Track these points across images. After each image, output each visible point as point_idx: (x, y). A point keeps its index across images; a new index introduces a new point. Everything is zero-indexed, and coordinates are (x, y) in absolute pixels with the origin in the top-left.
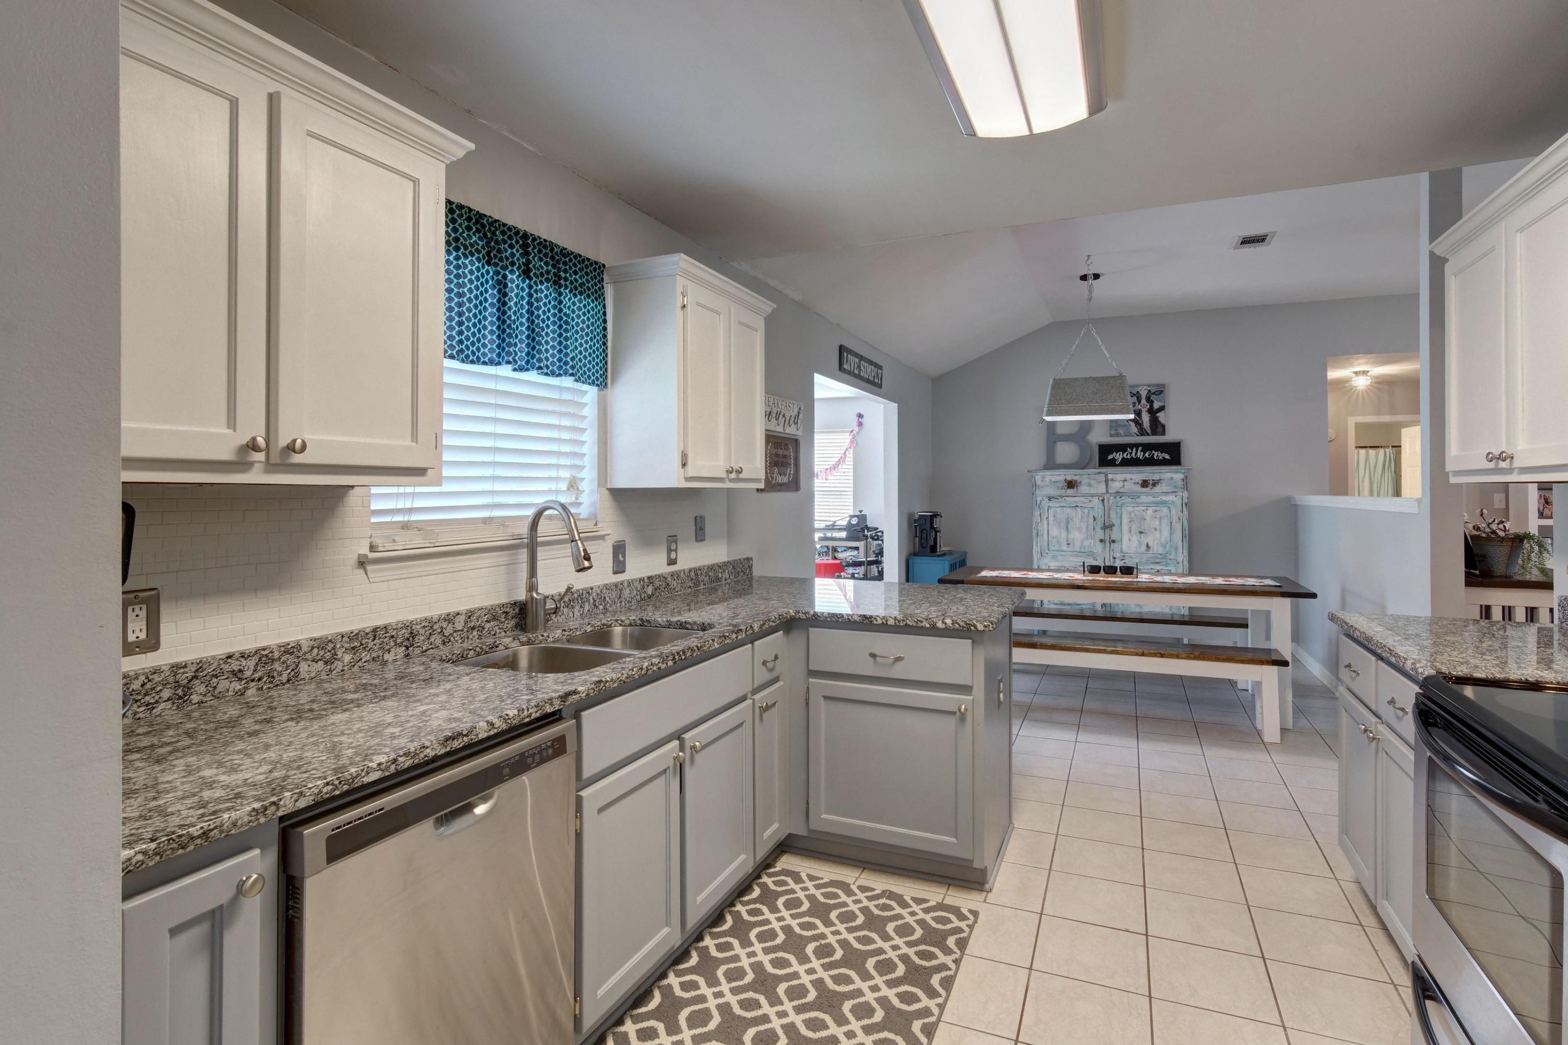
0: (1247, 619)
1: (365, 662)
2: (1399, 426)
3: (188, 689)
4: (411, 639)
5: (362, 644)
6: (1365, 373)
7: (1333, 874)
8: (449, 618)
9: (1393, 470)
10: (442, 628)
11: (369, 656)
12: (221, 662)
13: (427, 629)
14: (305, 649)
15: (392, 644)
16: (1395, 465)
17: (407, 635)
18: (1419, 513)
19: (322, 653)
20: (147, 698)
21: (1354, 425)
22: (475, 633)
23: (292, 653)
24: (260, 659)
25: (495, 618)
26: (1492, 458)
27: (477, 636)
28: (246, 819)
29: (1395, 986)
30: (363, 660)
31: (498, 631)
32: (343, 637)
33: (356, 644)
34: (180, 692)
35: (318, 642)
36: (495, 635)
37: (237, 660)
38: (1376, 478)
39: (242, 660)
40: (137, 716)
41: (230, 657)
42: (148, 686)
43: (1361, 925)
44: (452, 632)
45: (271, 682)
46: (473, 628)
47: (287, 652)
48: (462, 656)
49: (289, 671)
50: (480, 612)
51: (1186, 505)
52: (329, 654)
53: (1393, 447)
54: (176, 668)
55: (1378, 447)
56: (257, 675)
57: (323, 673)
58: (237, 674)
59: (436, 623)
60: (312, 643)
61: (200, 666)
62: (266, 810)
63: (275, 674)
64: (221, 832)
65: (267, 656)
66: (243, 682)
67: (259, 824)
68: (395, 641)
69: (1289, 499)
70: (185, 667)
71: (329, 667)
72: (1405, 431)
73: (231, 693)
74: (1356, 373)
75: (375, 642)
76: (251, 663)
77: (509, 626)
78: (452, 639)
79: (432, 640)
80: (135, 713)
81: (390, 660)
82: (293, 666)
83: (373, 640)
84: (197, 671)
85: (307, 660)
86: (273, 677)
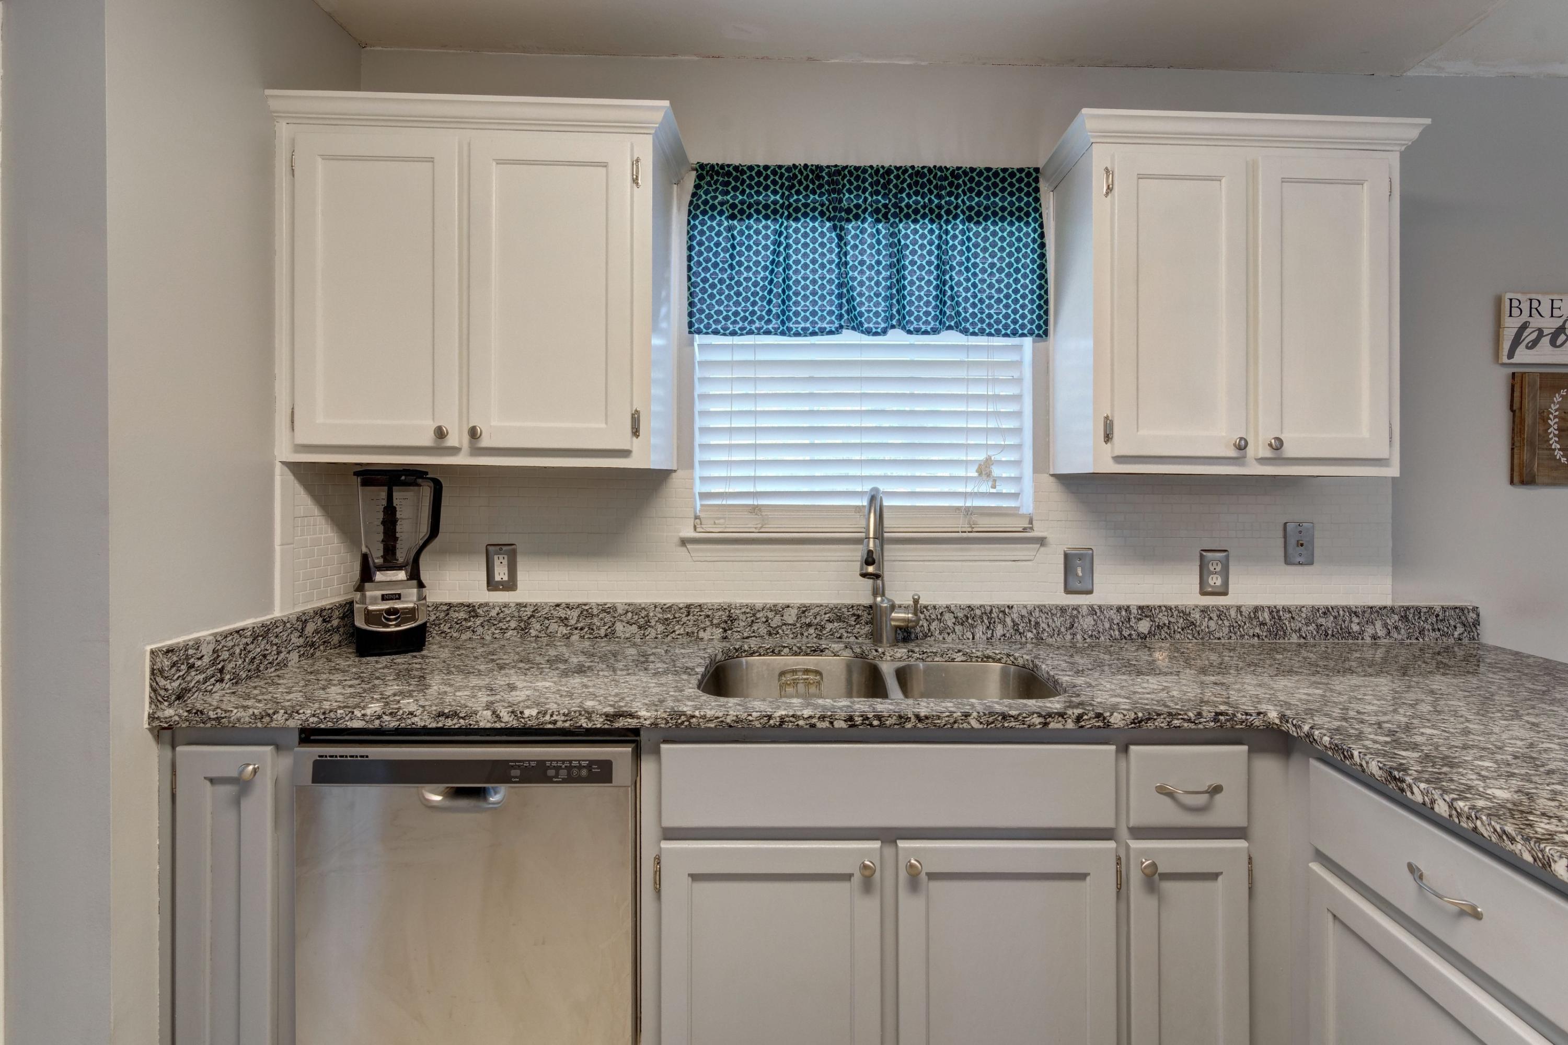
1: (679, 635)
3: (528, 624)
4: (729, 622)
5: (676, 618)
8: (778, 610)
10: (767, 617)
11: (682, 630)
12: (552, 608)
13: (749, 615)
14: (620, 611)
15: (708, 623)
17: (724, 618)
19: (636, 617)
20: (501, 624)
22: (811, 630)
23: (609, 613)
24: (582, 613)
25: (839, 619)
27: (814, 635)
28: (247, 719)
30: (677, 633)
31: (845, 635)
32: (655, 607)
33: (669, 616)
34: (522, 625)
35: (632, 607)
36: (840, 638)
37: (564, 609)
39: (568, 610)
40: (495, 636)
41: (558, 605)
42: (501, 615)
44: (780, 624)
45: (591, 634)
46: (809, 625)
47: (604, 611)
48: (773, 652)
49: (606, 627)
50: (818, 609)
52: (642, 620)
54: (519, 605)
56: (580, 625)
57: (637, 636)
58: (564, 621)
59: (759, 611)
60: (627, 607)
61: (536, 608)
62: (262, 718)
63: (595, 628)
64: (229, 722)
65: (587, 610)
66: (569, 628)
67: (256, 727)
68: (712, 622)
70: (525, 606)
71: (642, 632)
73: (559, 635)
75: (689, 618)
76: (575, 614)
77: (862, 632)
78: (780, 631)
79: (755, 628)
80: (493, 634)
81: (706, 638)
82: (610, 624)
83: (687, 616)
84: (534, 611)
85: (622, 621)
86: (593, 629)
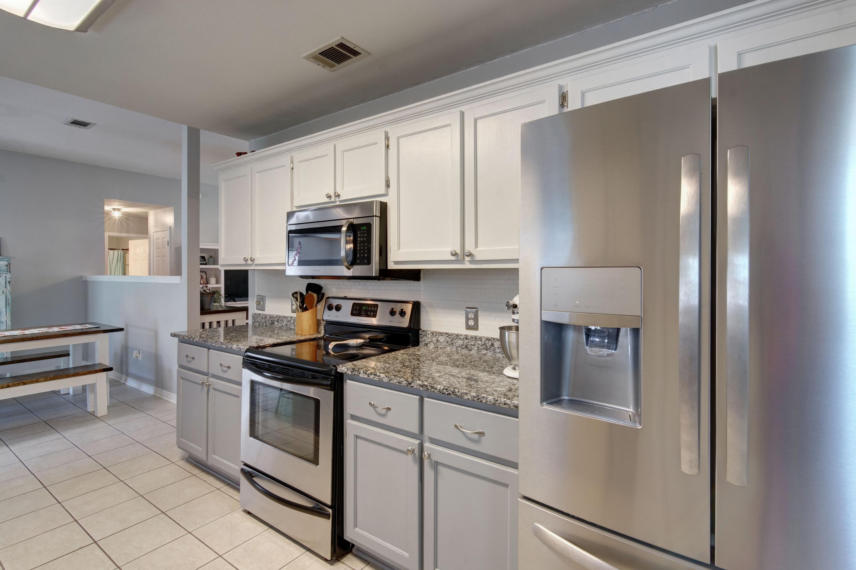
0: (69, 351)
2: (128, 239)
6: (119, 210)
7: (171, 461)
9: (122, 262)
16: (123, 259)
18: (181, 283)
21: (108, 237)
26: (246, 260)
29: (219, 489)
38: (113, 266)
43: (194, 475)
51: (9, 282)
53: (122, 249)
55: (114, 249)
69: (81, 277)
72: (131, 242)
74: (114, 209)
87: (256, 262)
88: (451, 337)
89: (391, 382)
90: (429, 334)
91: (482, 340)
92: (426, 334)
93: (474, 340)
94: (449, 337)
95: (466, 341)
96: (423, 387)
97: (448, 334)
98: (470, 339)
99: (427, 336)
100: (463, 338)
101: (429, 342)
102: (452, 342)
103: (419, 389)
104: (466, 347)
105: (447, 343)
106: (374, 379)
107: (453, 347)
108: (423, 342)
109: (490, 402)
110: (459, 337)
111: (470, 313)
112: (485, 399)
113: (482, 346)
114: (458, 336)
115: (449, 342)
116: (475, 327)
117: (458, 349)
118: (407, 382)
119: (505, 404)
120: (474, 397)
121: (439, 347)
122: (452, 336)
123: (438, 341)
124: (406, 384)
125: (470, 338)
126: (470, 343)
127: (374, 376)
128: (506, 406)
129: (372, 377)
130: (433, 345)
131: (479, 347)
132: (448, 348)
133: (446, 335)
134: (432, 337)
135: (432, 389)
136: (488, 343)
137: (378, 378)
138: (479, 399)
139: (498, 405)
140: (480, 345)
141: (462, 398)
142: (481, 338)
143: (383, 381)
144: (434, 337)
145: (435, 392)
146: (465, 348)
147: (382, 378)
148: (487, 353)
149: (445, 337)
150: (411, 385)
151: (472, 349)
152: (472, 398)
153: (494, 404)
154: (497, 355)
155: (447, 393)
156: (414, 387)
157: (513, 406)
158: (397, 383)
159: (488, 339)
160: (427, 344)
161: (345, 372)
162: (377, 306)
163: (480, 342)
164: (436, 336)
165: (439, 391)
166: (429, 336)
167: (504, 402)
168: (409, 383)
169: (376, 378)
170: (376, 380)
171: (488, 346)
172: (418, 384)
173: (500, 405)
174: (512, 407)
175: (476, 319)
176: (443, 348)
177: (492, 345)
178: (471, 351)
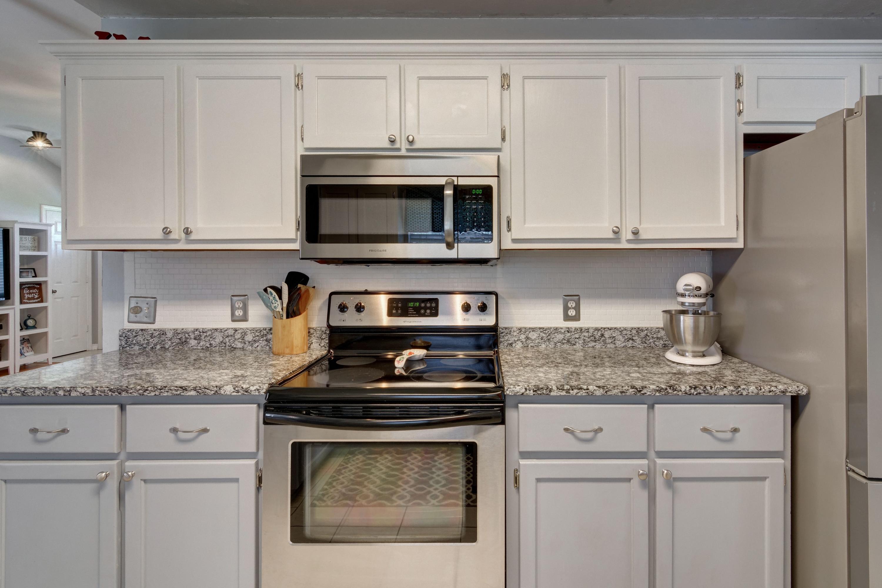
26: (168, 232)
87: (193, 237)
88: (547, 331)
89: (609, 393)
90: (514, 331)
91: (590, 331)
92: (511, 331)
93: (578, 332)
94: (544, 332)
95: (569, 334)
96: (661, 392)
97: (544, 328)
98: (574, 332)
99: (512, 334)
100: (564, 331)
101: (515, 341)
102: (549, 337)
103: (654, 395)
104: (568, 341)
105: (542, 340)
106: (579, 394)
107: (549, 343)
108: (505, 342)
109: (753, 393)
110: (559, 330)
111: (570, 302)
112: (746, 390)
113: (589, 338)
114: (557, 330)
115: (544, 338)
116: (577, 318)
117: (557, 345)
118: (636, 390)
119: (770, 392)
120: (732, 391)
121: (530, 346)
122: (549, 330)
123: (527, 338)
124: (634, 392)
125: (573, 330)
126: (573, 337)
127: (578, 391)
128: (771, 394)
129: (574, 392)
130: (521, 343)
131: (585, 340)
132: (543, 346)
133: (540, 329)
134: (519, 334)
135: (674, 392)
136: (597, 334)
137: (586, 392)
138: (738, 392)
139: (762, 394)
140: (586, 337)
141: (716, 395)
142: (588, 329)
143: (594, 394)
144: (522, 334)
145: (679, 395)
146: (566, 343)
147: (593, 391)
148: (595, 345)
149: (538, 332)
150: (642, 392)
151: (576, 343)
152: (730, 393)
153: (758, 394)
154: (608, 346)
155: (695, 393)
156: (646, 394)
157: (780, 392)
158: (620, 394)
159: (597, 329)
160: (511, 344)
161: (521, 393)
162: (436, 301)
163: (586, 334)
164: (526, 332)
165: (684, 392)
166: (515, 334)
167: (768, 390)
168: (638, 391)
169: (582, 393)
170: (582, 396)
171: (597, 337)
172: (653, 389)
173: (764, 393)
174: (778, 393)
175: (577, 308)
176: (536, 346)
177: (602, 335)
178: (574, 345)
